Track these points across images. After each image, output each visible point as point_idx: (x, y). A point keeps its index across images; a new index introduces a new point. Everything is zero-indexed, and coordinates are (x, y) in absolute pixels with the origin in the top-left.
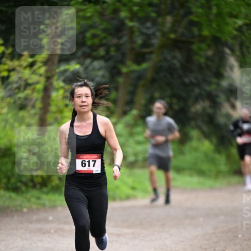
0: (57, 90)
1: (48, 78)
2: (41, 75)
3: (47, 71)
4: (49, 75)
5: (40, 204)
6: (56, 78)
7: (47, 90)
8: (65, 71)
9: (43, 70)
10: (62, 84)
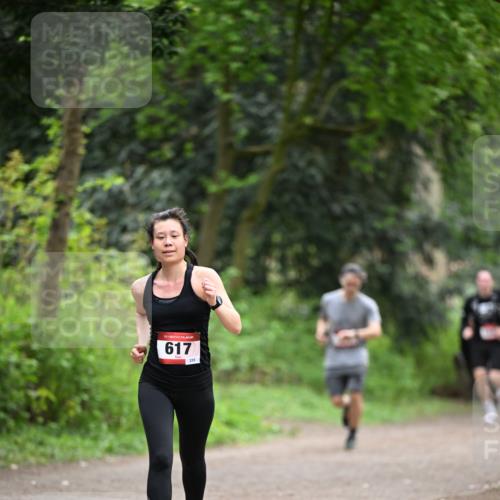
0: (79, 227)
1: (61, 205)
2: (45, 198)
3: (57, 190)
4: (62, 197)
5: (43, 455)
6: (76, 203)
7: (58, 227)
8: (94, 190)
9: (49, 188)
10: (88, 216)
